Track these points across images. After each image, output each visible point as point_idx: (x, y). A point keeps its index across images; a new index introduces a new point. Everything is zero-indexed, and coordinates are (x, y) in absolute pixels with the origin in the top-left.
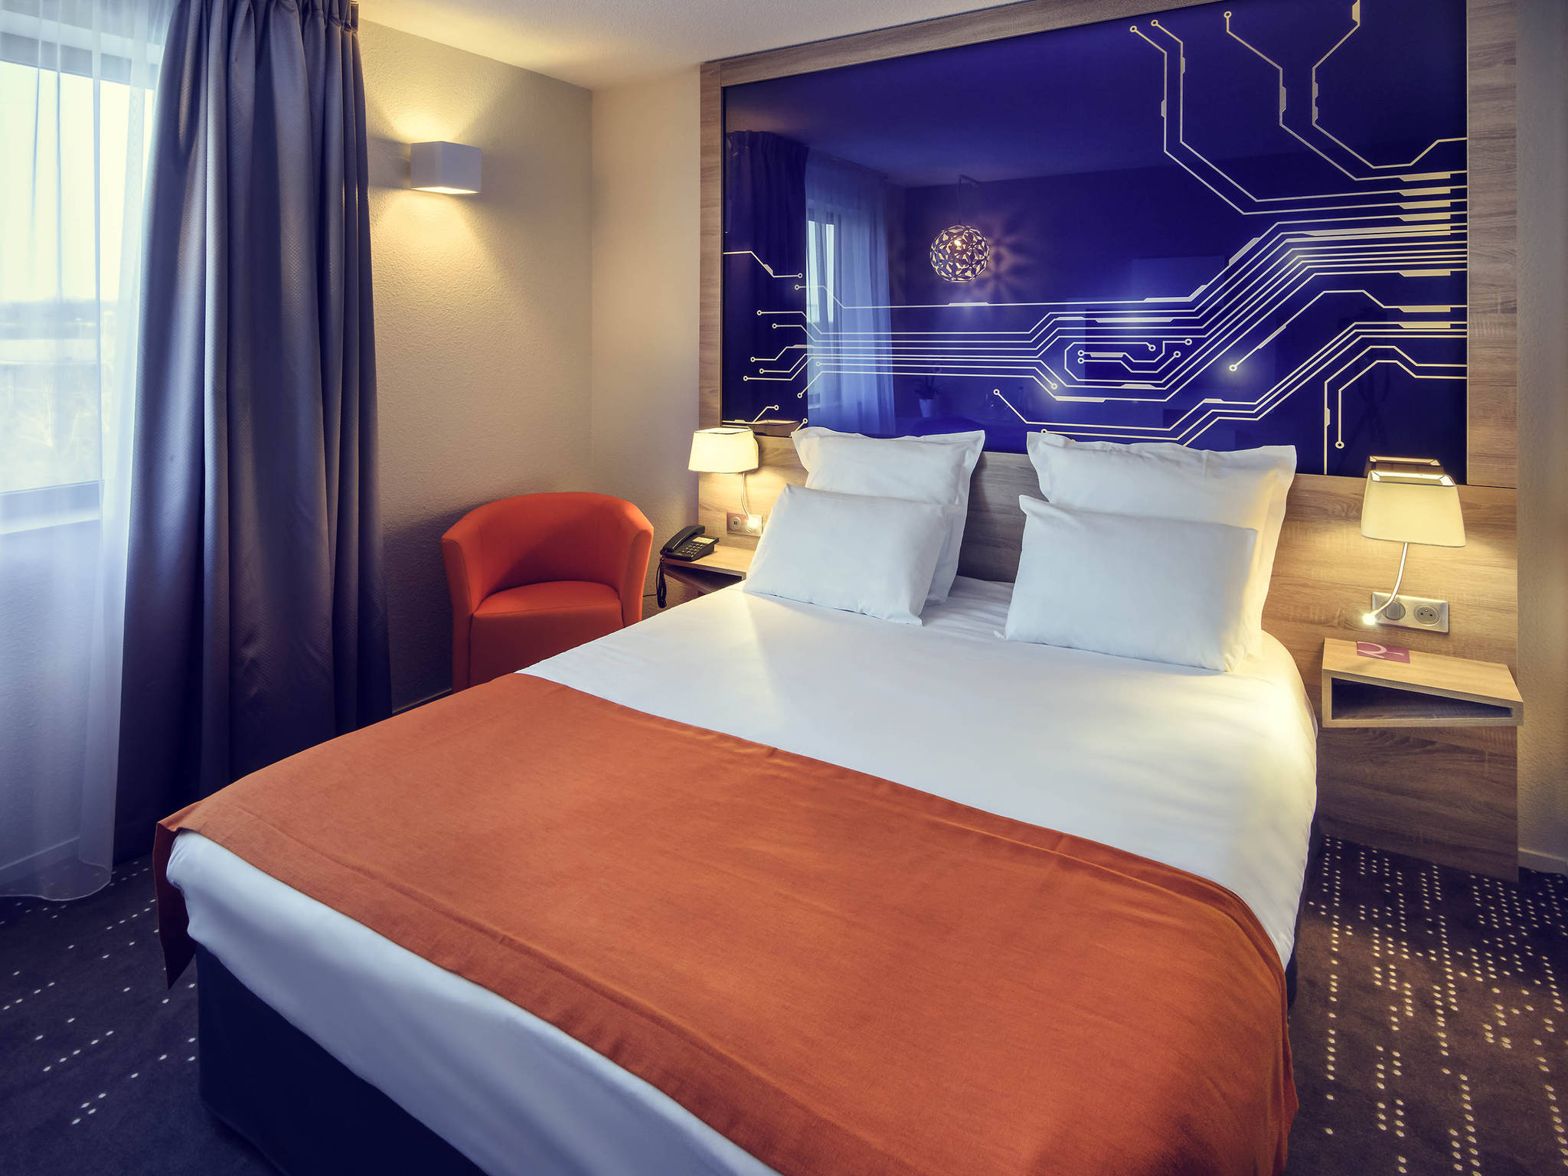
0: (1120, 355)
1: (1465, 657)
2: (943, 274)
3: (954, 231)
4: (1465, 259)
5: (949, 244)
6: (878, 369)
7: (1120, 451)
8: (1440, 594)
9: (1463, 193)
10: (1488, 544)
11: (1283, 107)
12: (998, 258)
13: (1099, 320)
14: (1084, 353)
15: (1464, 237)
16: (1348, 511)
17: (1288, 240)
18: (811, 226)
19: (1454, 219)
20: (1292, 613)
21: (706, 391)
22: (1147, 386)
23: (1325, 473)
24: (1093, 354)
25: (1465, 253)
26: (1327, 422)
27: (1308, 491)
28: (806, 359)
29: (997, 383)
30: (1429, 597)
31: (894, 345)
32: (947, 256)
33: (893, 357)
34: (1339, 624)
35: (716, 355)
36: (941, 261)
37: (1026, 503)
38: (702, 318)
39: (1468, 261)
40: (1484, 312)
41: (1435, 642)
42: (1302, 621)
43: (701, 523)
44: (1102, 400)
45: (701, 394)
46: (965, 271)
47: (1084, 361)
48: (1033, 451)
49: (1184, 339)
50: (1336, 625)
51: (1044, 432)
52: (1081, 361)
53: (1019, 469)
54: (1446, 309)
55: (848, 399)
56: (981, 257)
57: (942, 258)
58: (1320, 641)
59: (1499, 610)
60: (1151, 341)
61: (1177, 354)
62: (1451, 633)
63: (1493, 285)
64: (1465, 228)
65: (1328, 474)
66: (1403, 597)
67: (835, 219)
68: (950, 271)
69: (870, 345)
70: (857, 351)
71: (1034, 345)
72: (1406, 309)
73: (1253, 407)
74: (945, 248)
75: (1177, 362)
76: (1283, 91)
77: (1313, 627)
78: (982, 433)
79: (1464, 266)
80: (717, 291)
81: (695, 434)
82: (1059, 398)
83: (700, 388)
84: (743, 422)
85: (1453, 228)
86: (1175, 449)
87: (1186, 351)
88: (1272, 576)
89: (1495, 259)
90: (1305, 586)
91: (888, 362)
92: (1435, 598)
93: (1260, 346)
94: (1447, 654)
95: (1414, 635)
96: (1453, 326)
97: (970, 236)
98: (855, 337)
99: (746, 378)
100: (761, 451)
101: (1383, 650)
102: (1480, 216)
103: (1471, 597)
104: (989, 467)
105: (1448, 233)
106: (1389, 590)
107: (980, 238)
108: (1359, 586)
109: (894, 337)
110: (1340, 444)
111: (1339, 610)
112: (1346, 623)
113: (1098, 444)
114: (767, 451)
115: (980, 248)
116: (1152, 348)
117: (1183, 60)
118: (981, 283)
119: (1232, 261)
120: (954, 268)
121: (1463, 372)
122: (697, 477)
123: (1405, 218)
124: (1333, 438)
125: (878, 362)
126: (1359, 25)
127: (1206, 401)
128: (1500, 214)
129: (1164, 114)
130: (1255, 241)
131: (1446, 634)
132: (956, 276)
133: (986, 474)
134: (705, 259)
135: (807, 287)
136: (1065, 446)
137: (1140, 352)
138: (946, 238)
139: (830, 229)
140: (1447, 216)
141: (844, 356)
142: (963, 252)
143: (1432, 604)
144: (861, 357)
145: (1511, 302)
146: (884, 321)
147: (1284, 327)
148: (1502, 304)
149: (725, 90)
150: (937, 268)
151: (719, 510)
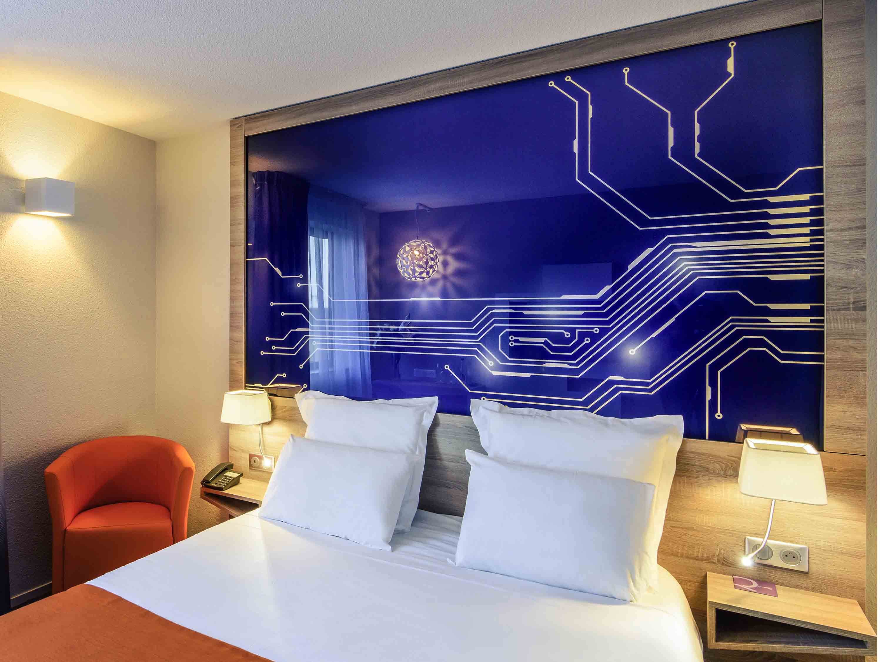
0: (542, 340)
1: (821, 592)
2: (406, 275)
3: (414, 244)
4: (823, 265)
5: (411, 254)
6: (361, 348)
7: (543, 416)
8: (801, 540)
9: (820, 212)
10: (842, 501)
11: (671, 143)
12: (445, 264)
13: (526, 312)
14: (514, 338)
15: (821, 247)
16: (726, 471)
17: (676, 250)
18: (312, 240)
19: (813, 233)
20: (680, 551)
21: (235, 362)
22: (563, 365)
23: (707, 438)
24: (521, 339)
25: (823, 261)
26: (708, 397)
27: (692, 453)
28: (307, 338)
29: (447, 360)
30: (792, 542)
31: (371, 329)
32: (409, 262)
33: (370, 339)
34: (718, 561)
35: (241, 335)
36: (404, 266)
37: (470, 455)
38: (231, 307)
39: (825, 268)
40: (839, 310)
41: (796, 580)
42: (688, 557)
43: (231, 461)
44: (528, 375)
45: (231, 365)
46: (421, 273)
47: (514, 344)
48: (475, 415)
49: (593, 328)
50: (715, 561)
51: (484, 399)
52: (512, 344)
53: (465, 428)
54: (806, 306)
55: (339, 368)
56: (433, 263)
57: (405, 263)
58: (704, 574)
59: (850, 555)
60: (566, 329)
61: (587, 340)
62: (810, 572)
63: (846, 287)
64: (822, 240)
65: (710, 439)
66: (770, 542)
67: (329, 235)
68: (411, 273)
69: (354, 329)
70: (346, 334)
71: (475, 331)
72: (773, 306)
73: (648, 384)
74: (407, 256)
75: (587, 346)
76: (671, 131)
77: (697, 562)
78: (435, 400)
79: (822, 271)
80: (241, 287)
81: (225, 394)
82: (495, 373)
83: (230, 359)
84: (260, 385)
85: (812, 241)
86: (587, 416)
87: (595, 338)
88: (665, 520)
89: (848, 266)
90: (691, 529)
91: (367, 343)
92: (797, 543)
93: (654, 335)
94: (807, 589)
95: (779, 573)
96: (812, 321)
97: (425, 248)
98: (344, 323)
99: (262, 353)
100: (273, 408)
101: (755, 584)
102: (833, 230)
103: (827, 544)
104: (441, 425)
105: (808, 245)
106: (762, 535)
107: (432, 249)
108: (734, 531)
109: (371, 324)
110: (719, 415)
111: (719, 549)
112: (724, 560)
113: (525, 410)
114: (278, 408)
115: (432, 256)
116: (567, 335)
117: (590, 108)
118: (433, 282)
119: (631, 267)
120: (414, 271)
121: (821, 358)
122: (228, 426)
123: (772, 232)
124: (713, 410)
125: (360, 342)
126: (733, 75)
127: (611, 378)
128: (850, 229)
129: (576, 150)
130: (649, 251)
131: (807, 573)
132: (415, 277)
133: (439, 430)
134: (233, 264)
135: (309, 285)
136: (500, 411)
137: (558, 338)
138: (408, 249)
139: (326, 243)
140: (807, 230)
141: (336, 338)
142: (421, 259)
143: (793, 548)
144: (349, 338)
145: (861, 301)
146: (364, 310)
147: (673, 320)
148: (854, 303)
149: (247, 138)
150: (401, 271)
151: (243, 451)
